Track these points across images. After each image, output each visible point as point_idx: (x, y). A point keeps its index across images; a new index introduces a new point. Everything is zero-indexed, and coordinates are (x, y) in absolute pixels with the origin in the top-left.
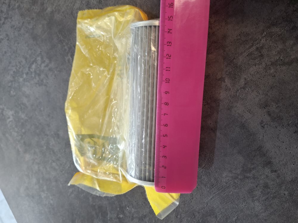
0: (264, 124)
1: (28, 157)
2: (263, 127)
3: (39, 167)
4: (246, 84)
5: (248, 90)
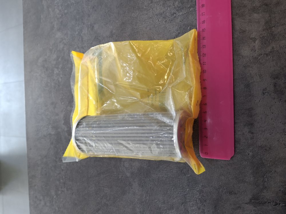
0: (266, 91)
1: (59, 35)
2: (263, 93)
3: (63, 47)
4: (270, 52)
5: (270, 58)
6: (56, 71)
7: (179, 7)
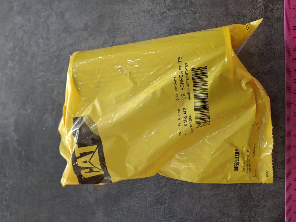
6: (10, 64)
7: (170, 6)
